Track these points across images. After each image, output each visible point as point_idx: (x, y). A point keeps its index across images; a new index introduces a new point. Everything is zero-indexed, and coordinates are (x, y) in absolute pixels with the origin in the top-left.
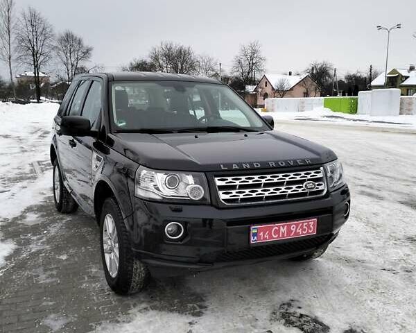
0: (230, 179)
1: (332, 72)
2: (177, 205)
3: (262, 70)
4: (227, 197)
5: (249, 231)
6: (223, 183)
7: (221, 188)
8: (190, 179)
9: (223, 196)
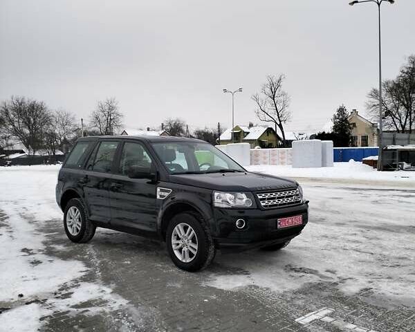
0: (263, 195)
1: (185, 129)
2: (241, 210)
3: (120, 126)
4: (264, 204)
5: (277, 222)
6: (261, 197)
7: (261, 199)
8: (244, 196)
9: (263, 204)
